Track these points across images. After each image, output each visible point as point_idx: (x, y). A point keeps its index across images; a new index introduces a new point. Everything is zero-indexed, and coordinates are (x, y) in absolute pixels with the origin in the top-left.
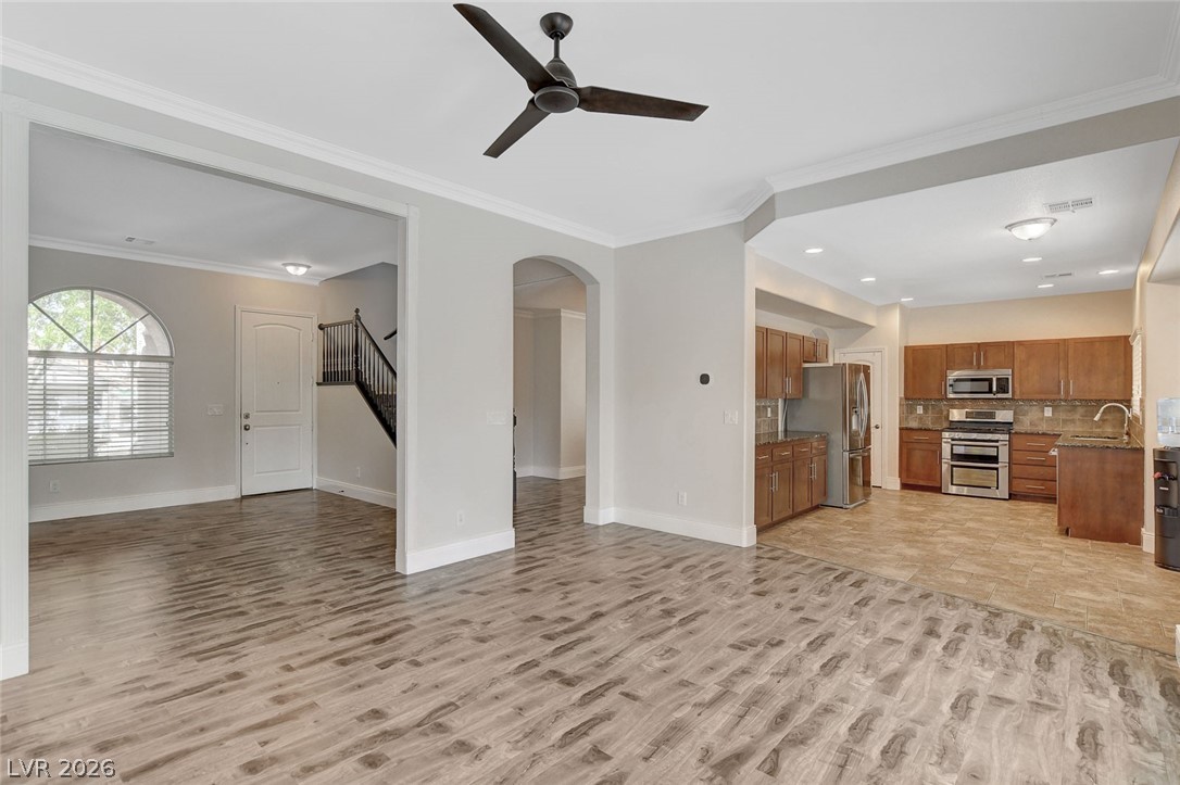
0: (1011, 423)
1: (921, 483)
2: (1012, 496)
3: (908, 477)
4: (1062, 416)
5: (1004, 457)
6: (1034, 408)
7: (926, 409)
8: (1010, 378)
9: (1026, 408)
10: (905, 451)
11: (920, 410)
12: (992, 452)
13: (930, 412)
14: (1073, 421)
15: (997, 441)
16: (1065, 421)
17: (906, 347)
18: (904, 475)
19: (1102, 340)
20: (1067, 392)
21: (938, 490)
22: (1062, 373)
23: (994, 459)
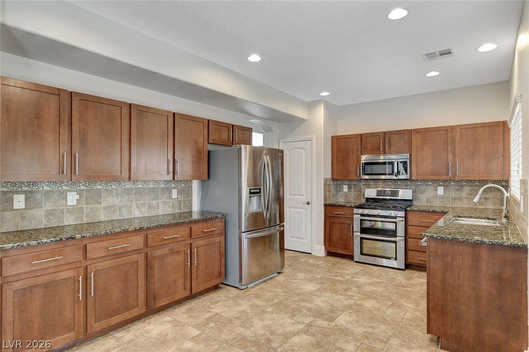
0: (411, 200)
1: (340, 251)
2: (408, 266)
3: (330, 246)
4: (452, 194)
5: (401, 232)
6: (430, 187)
7: (349, 188)
8: (408, 161)
9: (423, 187)
10: (328, 224)
11: (345, 188)
12: (391, 226)
13: (353, 191)
14: (460, 199)
15: (395, 217)
16: (454, 199)
17: (332, 137)
18: (327, 243)
19: (484, 126)
20: (455, 174)
21: (351, 257)
22: (450, 157)
23: (394, 233)
